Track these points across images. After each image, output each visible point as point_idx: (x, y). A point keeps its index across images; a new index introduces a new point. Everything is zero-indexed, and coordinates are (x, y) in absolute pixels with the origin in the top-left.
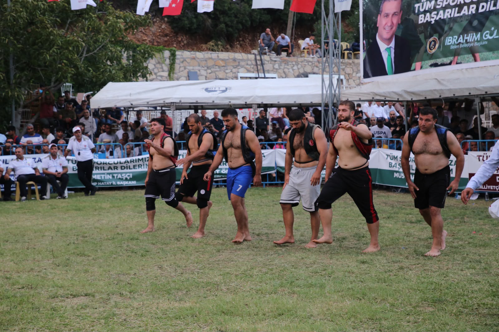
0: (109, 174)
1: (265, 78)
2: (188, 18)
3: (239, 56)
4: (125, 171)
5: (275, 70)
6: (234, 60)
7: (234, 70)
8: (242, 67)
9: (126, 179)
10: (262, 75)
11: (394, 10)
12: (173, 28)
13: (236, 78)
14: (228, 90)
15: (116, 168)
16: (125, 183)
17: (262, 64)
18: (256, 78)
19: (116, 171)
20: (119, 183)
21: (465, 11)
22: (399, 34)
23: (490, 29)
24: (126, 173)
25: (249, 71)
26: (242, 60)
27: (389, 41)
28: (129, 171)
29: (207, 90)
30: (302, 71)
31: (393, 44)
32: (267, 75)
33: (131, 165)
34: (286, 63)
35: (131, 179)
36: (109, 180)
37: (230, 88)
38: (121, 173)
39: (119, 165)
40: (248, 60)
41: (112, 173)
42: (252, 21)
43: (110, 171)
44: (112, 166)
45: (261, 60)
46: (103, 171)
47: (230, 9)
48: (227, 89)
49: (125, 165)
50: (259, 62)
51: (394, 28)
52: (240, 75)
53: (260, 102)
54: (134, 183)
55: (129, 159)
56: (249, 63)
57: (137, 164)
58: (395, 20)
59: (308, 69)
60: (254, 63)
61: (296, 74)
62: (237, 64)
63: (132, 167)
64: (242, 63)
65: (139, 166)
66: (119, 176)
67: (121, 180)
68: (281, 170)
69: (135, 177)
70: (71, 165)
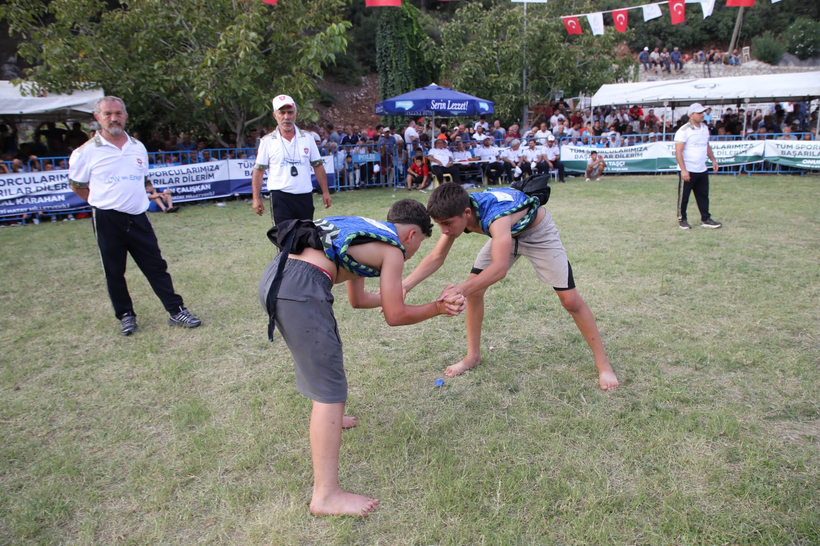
2: (643, 40)
3: (690, 66)
4: (619, 159)
7: (685, 77)
9: (619, 167)
12: (630, 49)
14: (717, 87)
15: (611, 157)
16: (618, 170)
17: (709, 72)
19: (611, 159)
20: (613, 169)
24: (620, 161)
26: (693, 69)
28: (622, 159)
29: (696, 87)
33: (625, 154)
34: (730, 71)
35: (624, 167)
37: (719, 85)
38: (615, 161)
39: (614, 155)
40: (697, 69)
42: (694, 40)
44: (608, 155)
45: (709, 69)
47: (677, 31)
48: (715, 86)
49: (619, 154)
50: (706, 71)
53: (752, 96)
54: (626, 169)
55: (623, 149)
56: (698, 71)
57: (630, 153)
62: (688, 73)
63: (625, 155)
64: (693, 72)
65: (632, 156)
66: (614, 164)
67: (614, 167)
68: (771, 160)
69: (628, 164)
70: (574, 154)
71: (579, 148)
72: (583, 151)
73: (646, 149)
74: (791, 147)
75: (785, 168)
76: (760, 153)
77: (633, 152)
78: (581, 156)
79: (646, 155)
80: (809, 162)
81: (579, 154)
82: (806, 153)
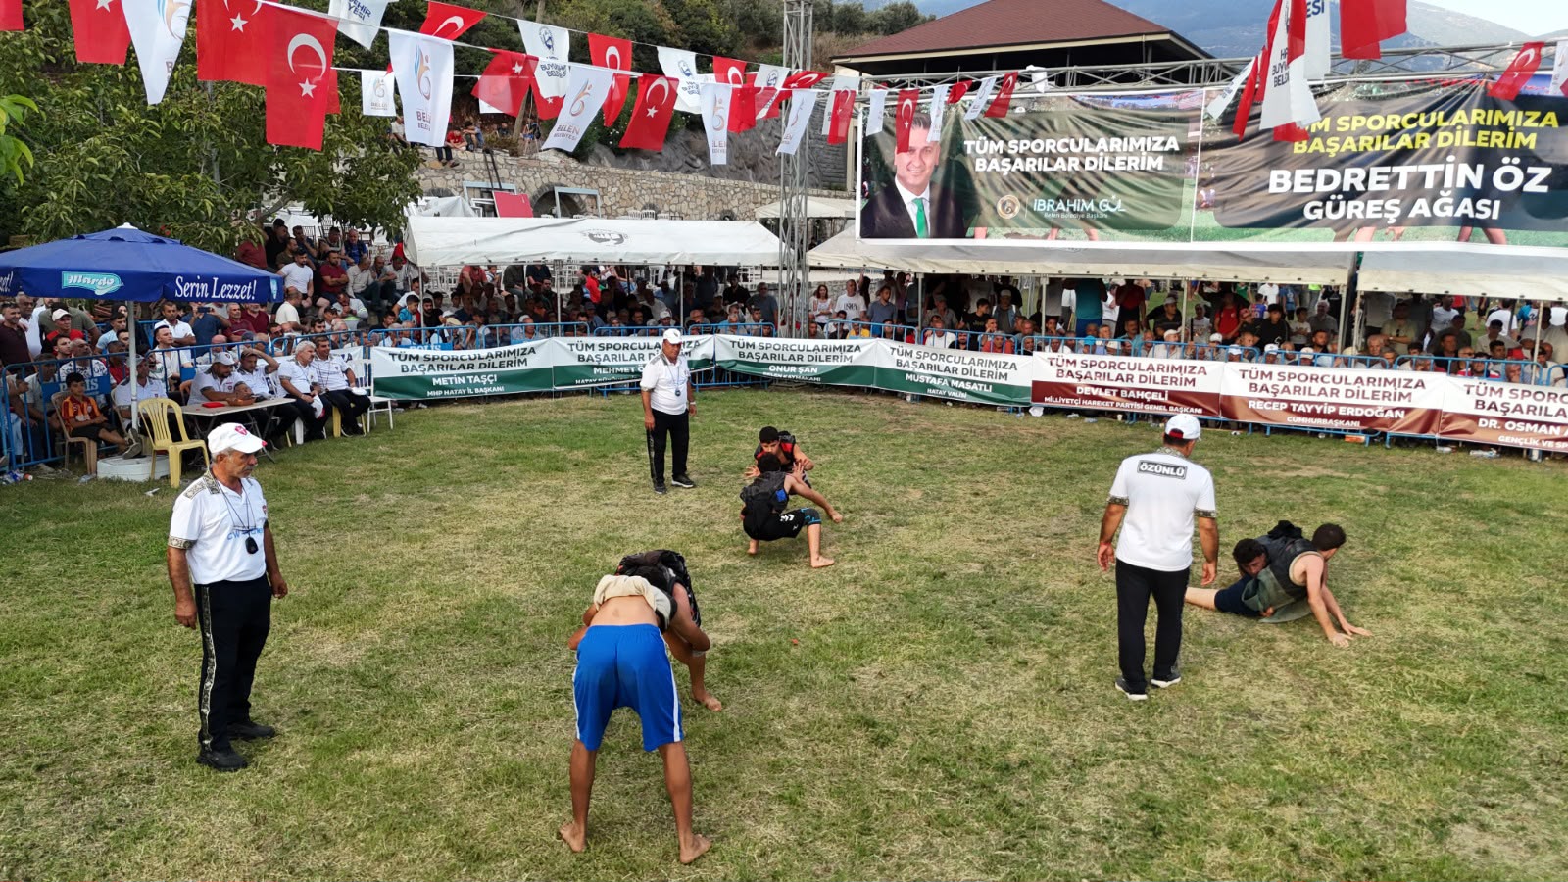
0: (460, 376)
4: (486, 370)
5: (511, 179)
7: (457, 176)
8: (468, 171)
9: (488, 385)
15: (471, 367)
16: (486, 391)
19: (471, 371)
20: (476, 391)
21: (1060, 164)
24: (487, 374)
25: (477, 178)
26: (468, 161)
27: (920, 188)
28: (491, 370)
31: (926, 195)
32: (504, 186)
33: (497, 361)
34: (526, 168)
35: (496, 384)
36: (461, 386)
38: (479, 375)
39: (477, 363)
40: (475, 160)
41: (465, 375)
43: (461, 371)
44: (466, 364)
45: (493, 162)
46: (449, 372)
49: (486, 361)
51: (928, 171)
52: (468, 184)
54: (500, 390)
55: (493, 351)
56: (477, 165)
57: (506, 359)
58: (929, 159)
59: (554, 179)
63: (497, 364)
64: (468, 166)
65: (510, 363)
66: (477, 380)
67: (480, 385)
68: (725, 366)
69: (503, 379)
70: (398, 363)
71: (409, 351)
72: (417, 357)
73: (533, 350)
74: (753, 346)
75: (745, 377)
76: (710, 355)
77: (512, 357)
78: (414, 368)
79: (534, 363)
80: (778, 368)
81: (409, 363)
82: (773, 356)
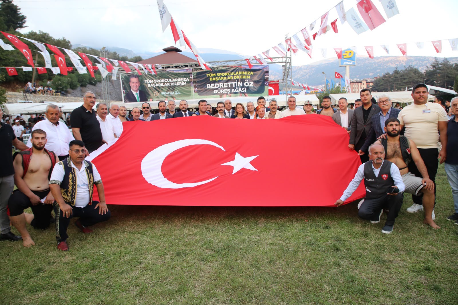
1: (28, 102)
3: (16, 93)
5: (31, 100)
6: (15, 95)
7: (15, 99)
8: (19, 98)
10: (27, 101)
11: (136, 81)
13: (17, 102)
17: (26, 97)
18: (25, 103)
21: (166, 84)
22: (140, 89)
23: (177, 91)
25: (21, 100)
26: (18, 95)
27: (136, 91)
30: (41, 100)
31: (138, 92)
32: (29, 101)
34: (35, 97)
40: (20, 95)
45: (26, 95)
50: (25, 96)
51: (138, 87)
52: (19, 101)
56: (21, 96)
58: (138, 85)
59: (43, 99)
60: (23, 96)
61: (40, 101)
62: (16, 97)
64: (18, 96)
